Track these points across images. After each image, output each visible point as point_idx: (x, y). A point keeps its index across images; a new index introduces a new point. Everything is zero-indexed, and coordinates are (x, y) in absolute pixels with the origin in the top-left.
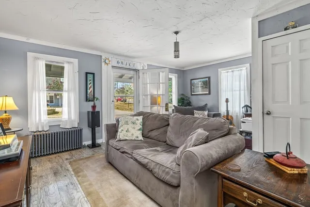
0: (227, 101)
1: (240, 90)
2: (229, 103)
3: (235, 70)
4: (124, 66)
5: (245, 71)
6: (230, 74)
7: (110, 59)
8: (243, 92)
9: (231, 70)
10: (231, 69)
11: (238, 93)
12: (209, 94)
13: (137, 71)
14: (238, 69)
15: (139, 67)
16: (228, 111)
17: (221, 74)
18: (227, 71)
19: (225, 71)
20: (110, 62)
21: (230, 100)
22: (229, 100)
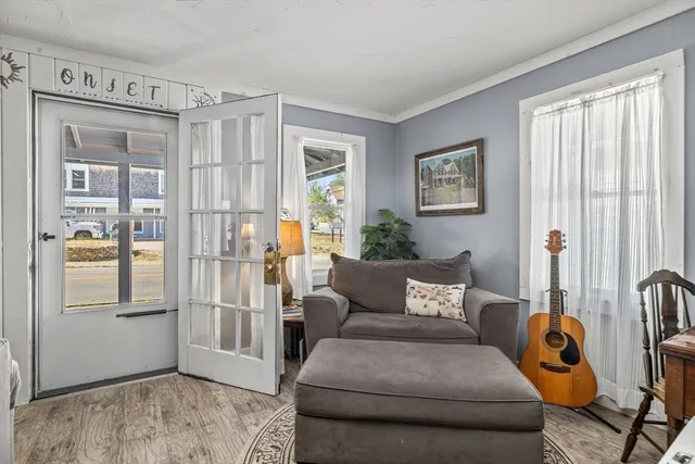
0: (555, 242)
1: (624, 193)
2: (563, 256)
3: (599, 94)
4: (100, 93)
5: (656, 91)
6: (573, 116)
7: (18, 59)
8: (643, 199)
9: (577, 101)
10: (575, 94)
11: (612, 204)
12: (481, 209)
13: (172, 116)
14: (613, 90)
15: (178, 100)
16: (557, 295)
17: (530, 122)
18: (557, 105)
19: (549, 108)
20: (22, 74)
21: (571, 242)
22: (567, 241)
